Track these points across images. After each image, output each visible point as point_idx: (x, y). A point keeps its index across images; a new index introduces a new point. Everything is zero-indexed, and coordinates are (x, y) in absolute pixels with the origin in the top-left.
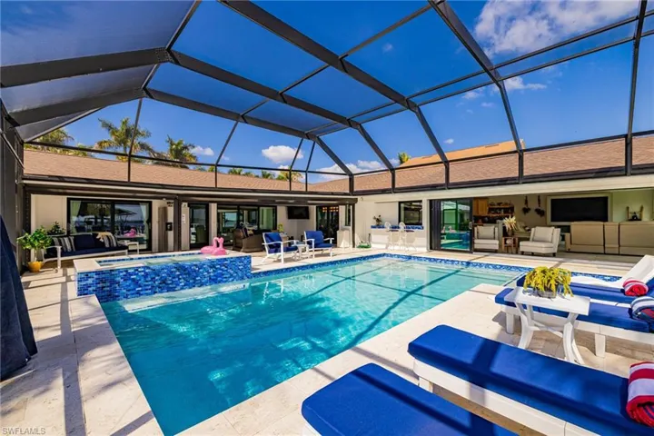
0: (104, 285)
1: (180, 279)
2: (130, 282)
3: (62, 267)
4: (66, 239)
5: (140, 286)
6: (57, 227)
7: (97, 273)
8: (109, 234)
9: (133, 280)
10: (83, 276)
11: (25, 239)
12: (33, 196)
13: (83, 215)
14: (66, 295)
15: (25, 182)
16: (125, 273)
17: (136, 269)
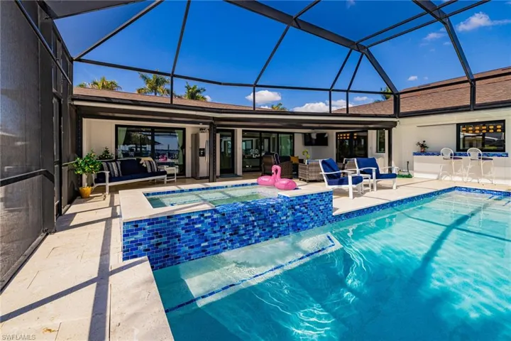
0: (159, 240)
1: (254, 227)
2: (193, 234)
3: (110, 192)
4: (114, 164)
5: (206, 241)
6: (107, 152)
7: (151, 221)
8: (150, 159)
9: (198, 231)
10: (130, 227)
11: (77, 163)
12: (85, 121)
13: (128, 145)
14: (108, 260)
15: (76, 103)
16: (186, 221)
17: (202, 214)
